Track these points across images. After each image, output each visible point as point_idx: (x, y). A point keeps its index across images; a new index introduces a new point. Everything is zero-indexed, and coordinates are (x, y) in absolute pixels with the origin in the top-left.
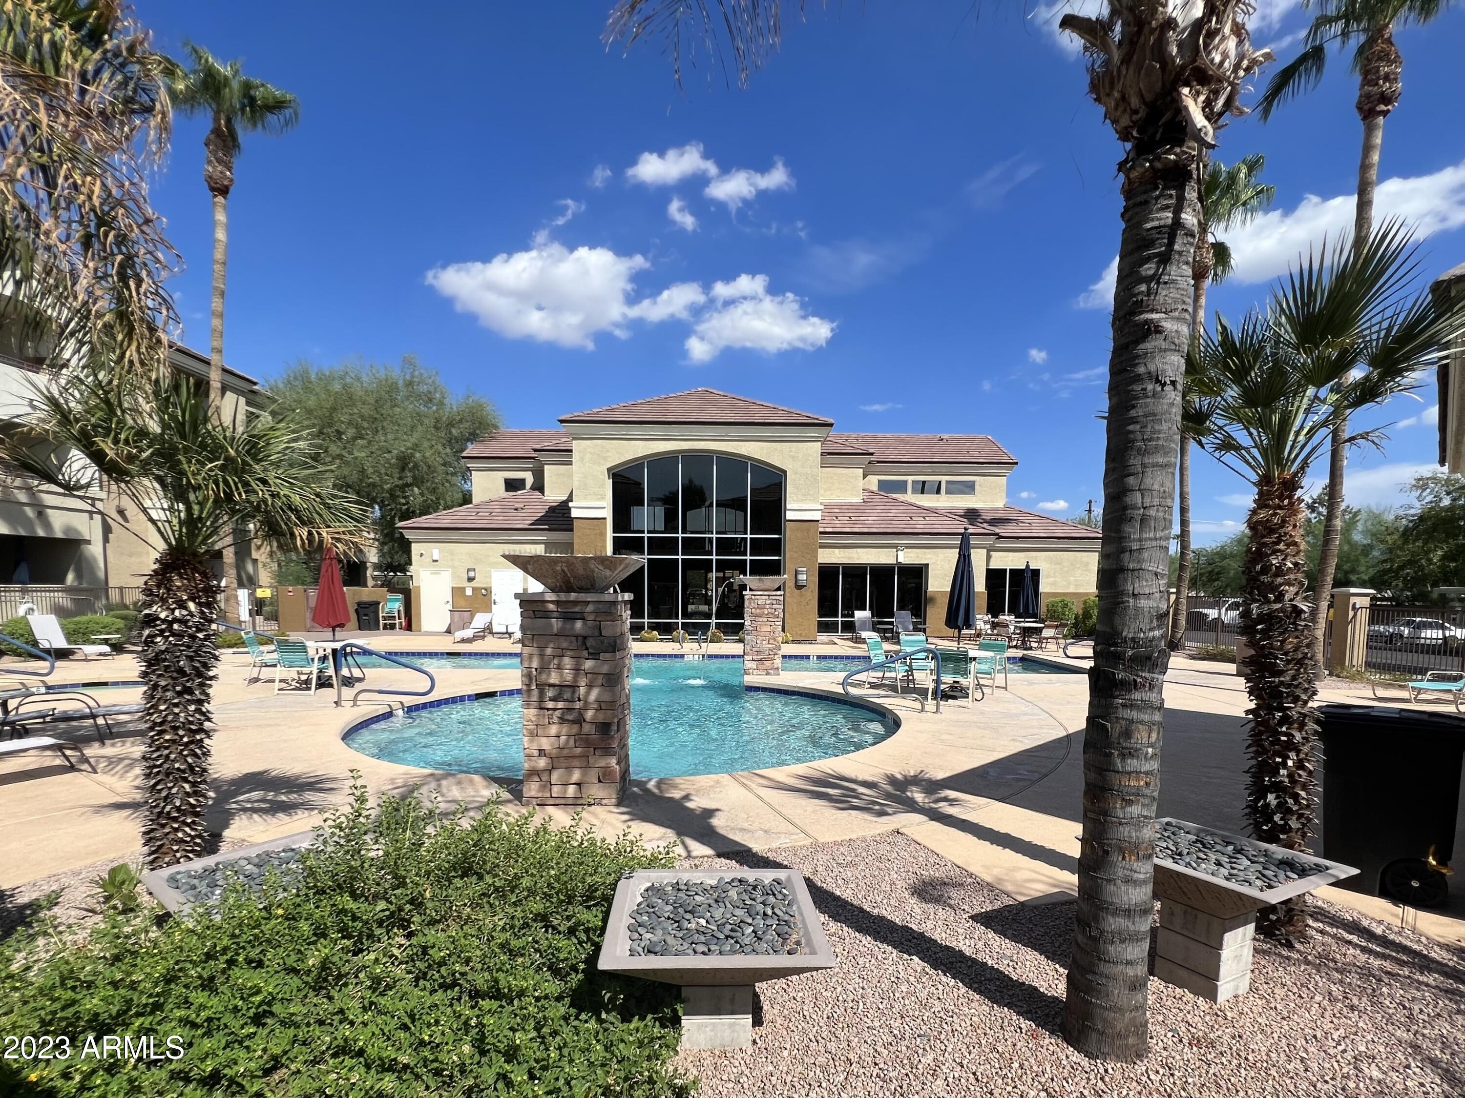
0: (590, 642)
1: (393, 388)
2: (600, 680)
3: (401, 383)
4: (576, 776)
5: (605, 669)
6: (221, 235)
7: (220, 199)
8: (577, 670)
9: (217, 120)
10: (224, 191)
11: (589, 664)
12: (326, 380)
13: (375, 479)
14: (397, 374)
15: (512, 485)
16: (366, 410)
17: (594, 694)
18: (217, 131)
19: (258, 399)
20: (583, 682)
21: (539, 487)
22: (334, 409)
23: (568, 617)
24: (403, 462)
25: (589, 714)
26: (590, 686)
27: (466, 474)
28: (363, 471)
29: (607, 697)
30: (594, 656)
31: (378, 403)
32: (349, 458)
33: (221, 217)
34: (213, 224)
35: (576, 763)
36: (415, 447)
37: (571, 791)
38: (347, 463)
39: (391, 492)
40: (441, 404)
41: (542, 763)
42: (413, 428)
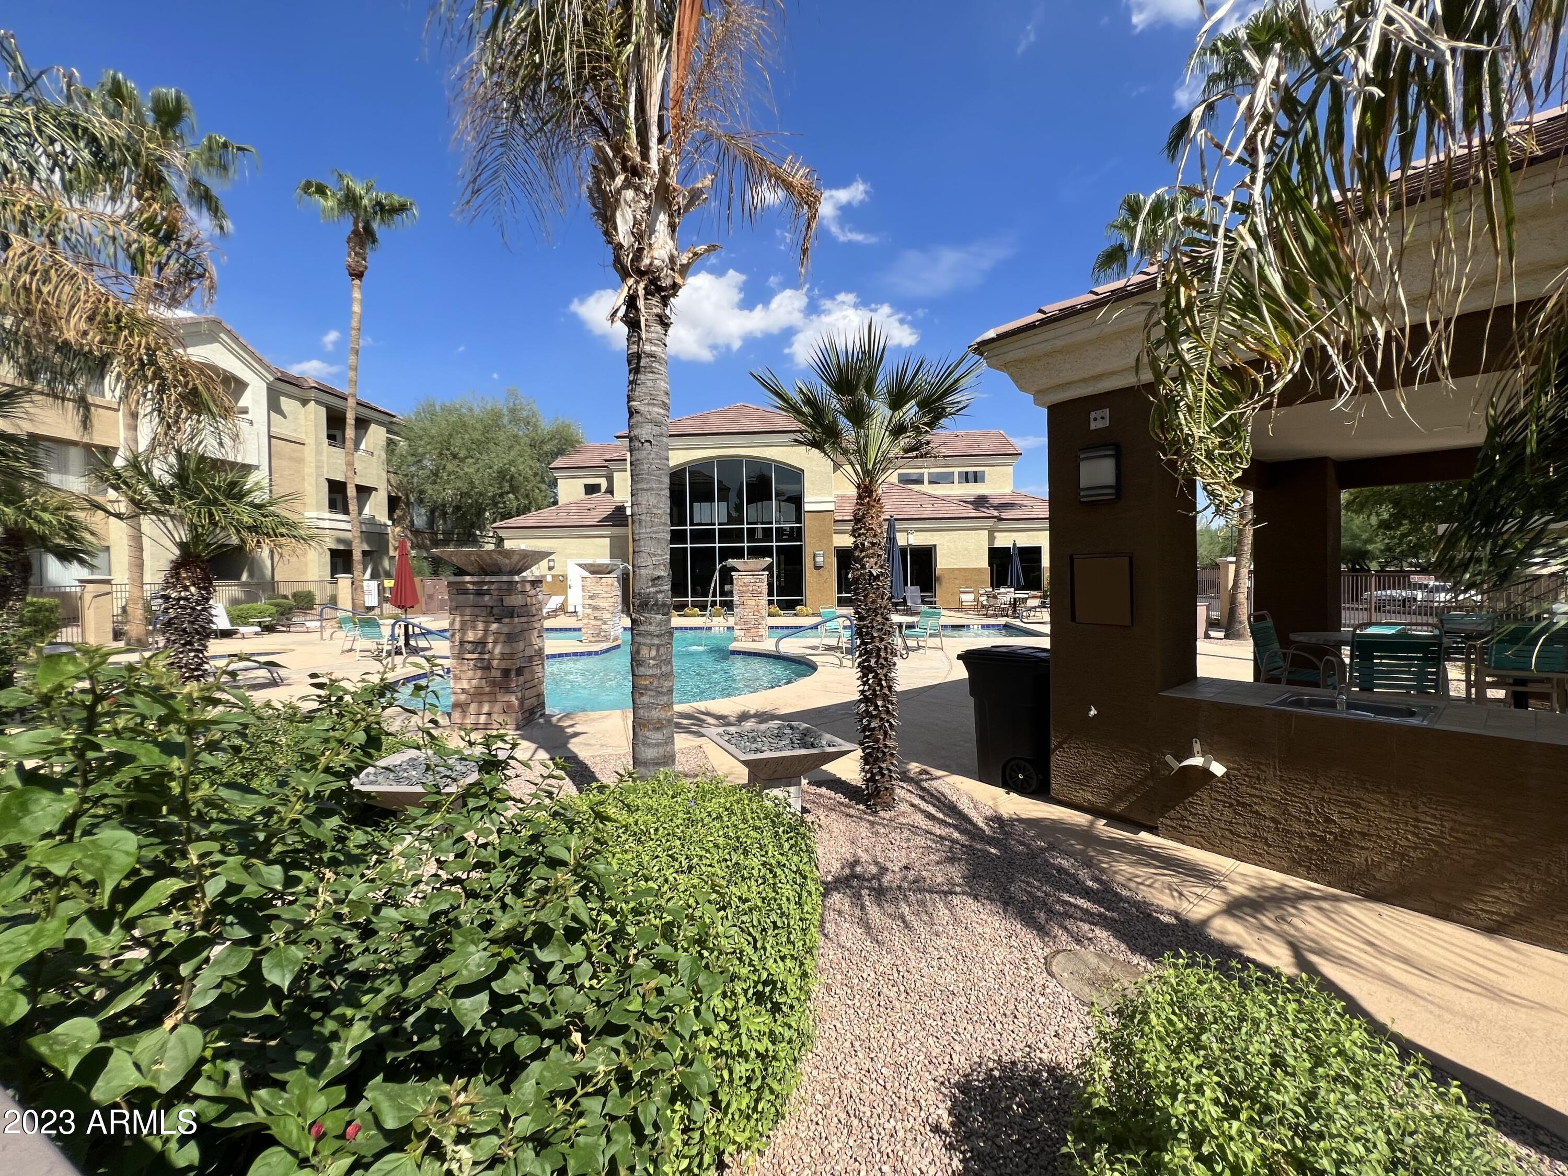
0: (495, 611)
1: (499, 416)
2: (502, 638)
3: (505, 411)
4: (486, 708)
5: (505, 630)
6: (356, 308)
7: (357, 282)
8: (486, 631)
9: (356, 224)
10: (359, 275)
11: (494, 626)
12: (446, 410)
13: (481, 488)
14: (502, 405)
15: (591, 489)
16: (477, 435)
17: (497, 650)
18: (356, 232)
19: (396, 429)
20: (491, 639)
21: (610, 491)
22: (450, 435)
23: (479, 593)
24: (502, 475)
25: (495, 663)
26: (495, 642)
27: (554, 484)
28: (472, 483)
29: (507, 651)
30: (498, 620)
31: (486, 430)
32: (461, 473)
33: (357, 295)
34: (350, 300)
35: (486, 698)
36: (512, 463)
37: (483, 719)
38: (458, 477)
39: (494, 496)
40: (536, 427)
41: (463, 697)
42: (510, 448)
